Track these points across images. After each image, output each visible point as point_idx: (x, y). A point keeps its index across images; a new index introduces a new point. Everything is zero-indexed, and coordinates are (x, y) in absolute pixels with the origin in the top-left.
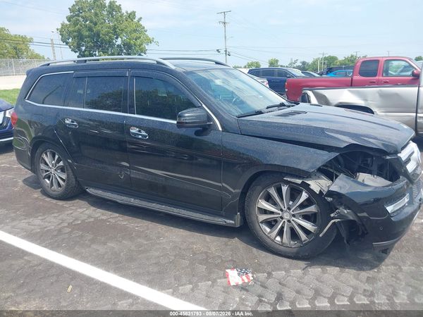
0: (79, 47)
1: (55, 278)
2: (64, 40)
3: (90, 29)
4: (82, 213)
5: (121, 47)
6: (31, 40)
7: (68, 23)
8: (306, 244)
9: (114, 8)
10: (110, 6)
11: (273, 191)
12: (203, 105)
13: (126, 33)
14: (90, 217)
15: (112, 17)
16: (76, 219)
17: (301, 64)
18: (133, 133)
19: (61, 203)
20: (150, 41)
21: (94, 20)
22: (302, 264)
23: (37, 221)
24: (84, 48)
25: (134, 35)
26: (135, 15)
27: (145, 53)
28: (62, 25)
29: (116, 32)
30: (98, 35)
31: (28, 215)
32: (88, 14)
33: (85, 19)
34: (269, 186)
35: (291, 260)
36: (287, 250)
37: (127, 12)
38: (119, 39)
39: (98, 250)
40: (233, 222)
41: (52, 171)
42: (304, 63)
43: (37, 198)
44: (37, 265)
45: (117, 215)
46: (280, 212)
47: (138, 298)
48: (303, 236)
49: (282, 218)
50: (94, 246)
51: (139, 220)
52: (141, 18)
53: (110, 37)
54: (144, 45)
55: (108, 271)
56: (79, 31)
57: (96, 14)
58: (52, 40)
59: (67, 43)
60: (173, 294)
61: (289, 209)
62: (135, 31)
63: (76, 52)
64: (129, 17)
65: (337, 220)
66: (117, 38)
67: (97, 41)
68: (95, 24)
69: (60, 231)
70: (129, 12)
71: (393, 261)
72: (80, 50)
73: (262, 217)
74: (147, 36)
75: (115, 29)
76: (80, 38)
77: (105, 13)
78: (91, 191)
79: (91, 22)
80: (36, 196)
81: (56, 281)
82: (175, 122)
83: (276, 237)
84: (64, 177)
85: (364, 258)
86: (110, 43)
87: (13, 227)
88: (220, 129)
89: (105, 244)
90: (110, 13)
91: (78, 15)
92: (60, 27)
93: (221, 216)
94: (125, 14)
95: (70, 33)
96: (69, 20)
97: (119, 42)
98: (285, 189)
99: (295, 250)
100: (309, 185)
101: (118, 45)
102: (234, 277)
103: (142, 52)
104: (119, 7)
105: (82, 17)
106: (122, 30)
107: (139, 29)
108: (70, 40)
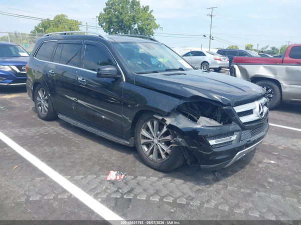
0: (109, 29)
1: (12, 161)
2: (100, 24)
3: (117, 17)
4: (52, 129)
5: (137, 30)
6: (80, 24)
7: (104, 13)
8: (165, 162)
9: (135, 4)
10: (132, 2)
11: (149, 124)
12: (118, 64)
13: (141, 20)
14: (55, 131)
15: (133, 9)
16: (47, 132)
17: (271, 49)
18: (80, 80)
19: (44, 122)
20: (157, 27)
21: (121, 11)
22: (161, 174)
23: (24, 130)
24: (112, 30)
25: (146, 22)
26: (148, 8)
27: (153, 35)
28: (100, 14)
29: (134, 20)
30: (122, 22)
31: (22, 126)
32: (117, 7)
33: (115, 10)
34: (147, 121)
35: (156, 171)
36: (155, 164)
37: (143, 6)
38: (136, 25)
39: (46, 150)
40: (129, 143)
41: (42, 101)
42: (273, 48)
43: (33, 118)
44: (8, 153)
45: (71, 132)
46: (152, 138)
47: (48, 177)
48: (164, 156)
49: (153, 142)
50: (45, 148)
51: (82, 137)
52: (152, 11)
53: (130, 23)
54: (153, 29)
55: (43, 161)
56: (110, 18)
57: (123, 8)
58: (87, 23)
59: (102, 26)
60: (69, 179)
61: (157, 136)
62: (147, 19)
63: (107, 32)
64: (144, 9)
65: (174, 145)
66: (135, 24)
67: (122, 26)
68: (121, 14)
69: (33, 137)
70: (144, 6)
71: (225, 182)
72: (110, 31)
73: (143, 141)
74: (155, 24)
75: (134, 17)
76: (110, 22)
77: (129, 6)
78: (60, 116)
79: (119, 12)
80: (34, 117)
81: (12, 162)
82: (96, 73)
83: (149, 155)
84: (47, 106)
85: (207, 178)
86: (130, 27)
87: (10, 132)
88: (125, 81)
89: (52, 147)
90: (132, 6)
91: (111, 8)
92: (98, 15)
93: (123, 138)
94: (142, 7)
95: (104, 19)
96: (105, 11)
97: (136, 27)
98: (155, 123)
99: (158, 165)
100: (166, 121)
101: (135, 29)
102: (113, 175)
103: (150, 34)
104: (138, 3)
105: (113, 9)
106: (138, 18)
107: (150, 19)
108: (104, 24)
